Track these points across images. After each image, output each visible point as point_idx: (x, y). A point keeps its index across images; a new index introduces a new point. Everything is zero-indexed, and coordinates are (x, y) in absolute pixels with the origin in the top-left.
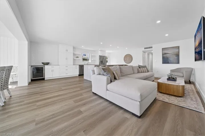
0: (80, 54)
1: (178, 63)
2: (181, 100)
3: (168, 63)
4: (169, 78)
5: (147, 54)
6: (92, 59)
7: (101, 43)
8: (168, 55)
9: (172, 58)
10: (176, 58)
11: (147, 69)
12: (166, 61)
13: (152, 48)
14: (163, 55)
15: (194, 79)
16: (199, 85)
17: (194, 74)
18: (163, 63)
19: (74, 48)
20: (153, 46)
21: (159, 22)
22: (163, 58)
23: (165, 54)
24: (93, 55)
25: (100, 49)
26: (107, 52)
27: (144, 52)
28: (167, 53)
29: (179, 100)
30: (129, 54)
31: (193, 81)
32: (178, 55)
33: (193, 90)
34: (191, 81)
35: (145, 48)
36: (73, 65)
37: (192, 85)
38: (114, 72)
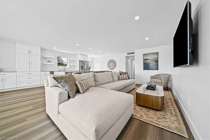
0: (54, 57)
1: (157, 69)
2: (161, 115)
3: (149, 69)
4: (148, 86)
5: (130, 60)
6: (71, 65)
7: (78, 45)
8: (148, 61)
9: (152, 64)
10: (155, 64)
11: (128, 76)
12: (146, 67)
13: (134, 54)
14: (144, 60)
15: (170, 85)
16: (176, 91)
17: (171, 80)
18: (144, 69)
19: (42, 49)
20: (135, 51)
21: (137, 18)
22: (144, 63)
23: (146, 60)
24: (71, 59)
25: (80, 53)
26: (89, 56)
27: (127, 57)
28: (148, 59)
29: (158, 117)
30: (113, 60)
31: (170, 87)
32: (157, 61)
33: (171, 99)
34: (168, 87)
35: (128, 54)
36: (41, 71)
37: (170, 92)
38: (77, 82)
